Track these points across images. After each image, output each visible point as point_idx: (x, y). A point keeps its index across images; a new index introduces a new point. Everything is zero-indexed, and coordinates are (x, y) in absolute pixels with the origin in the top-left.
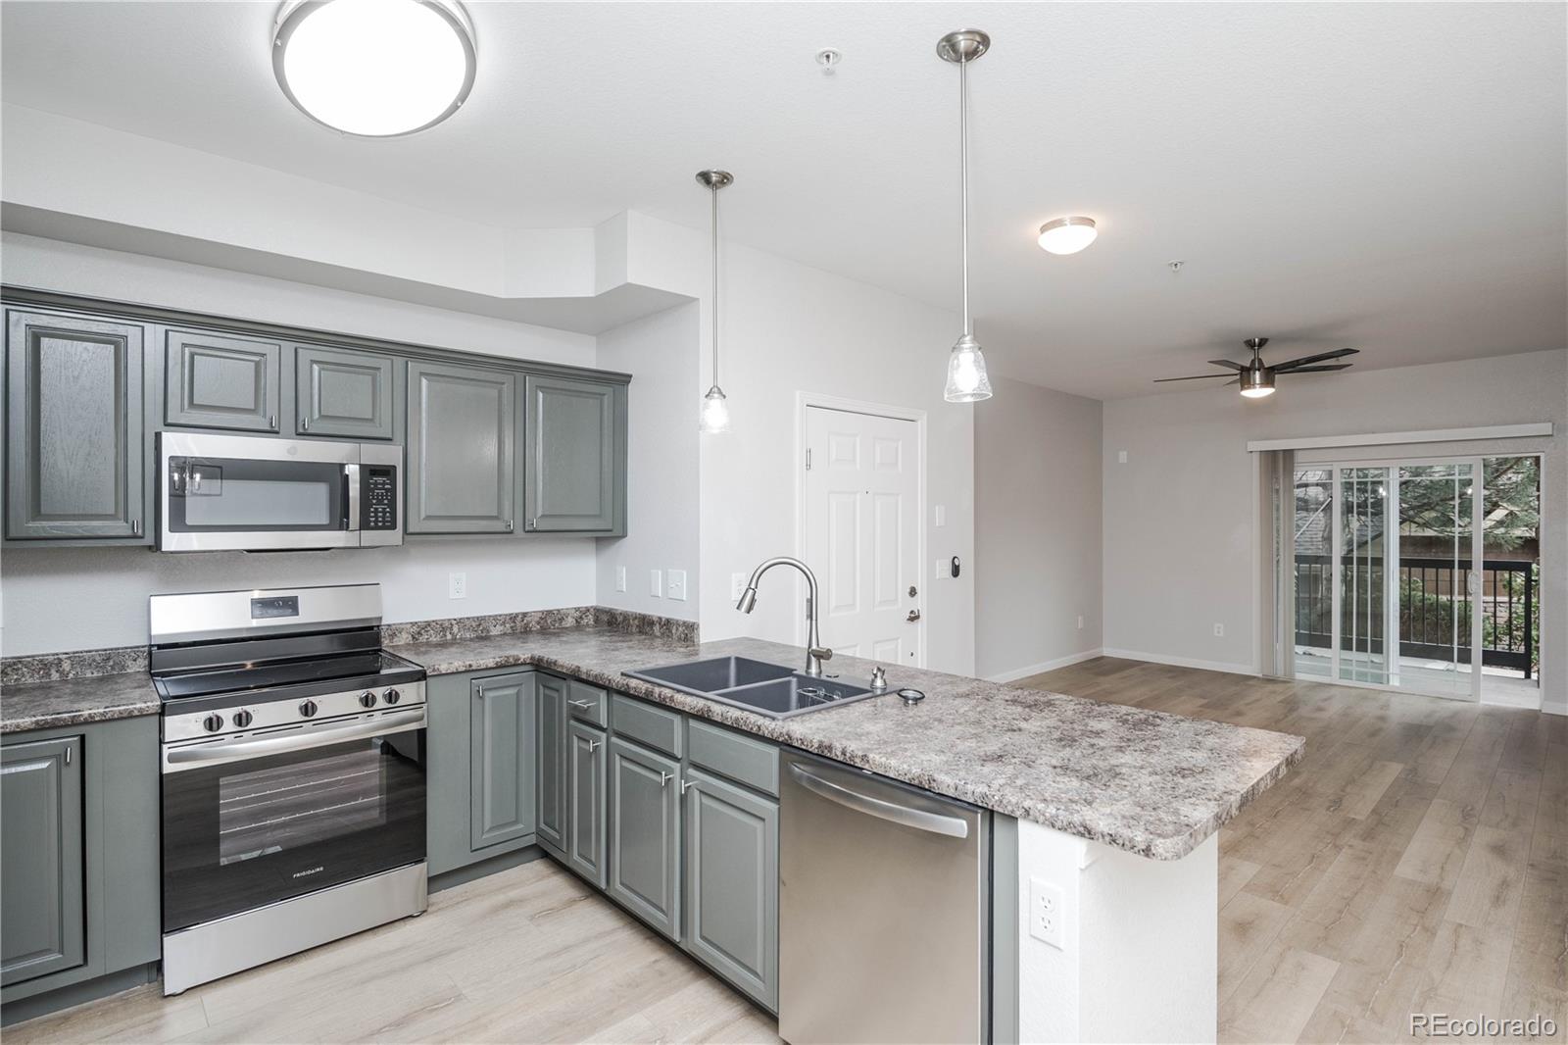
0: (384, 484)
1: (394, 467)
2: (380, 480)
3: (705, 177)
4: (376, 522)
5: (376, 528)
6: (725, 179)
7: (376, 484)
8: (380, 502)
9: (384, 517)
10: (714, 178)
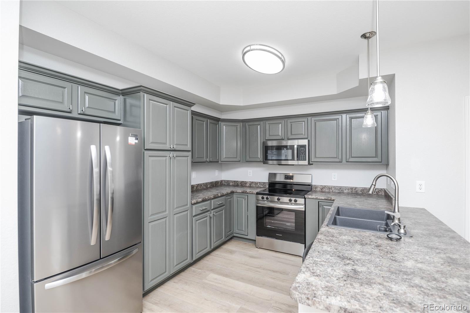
0: (303, 149)
1: (306, 145)
2: (302, 148)
3: (364, 36)
4: (302, 159)
5: (302, 160)
6: (373, 33)
7: (302, 149)
8: (303, 154)
9: (303, 158)
10: (368, 35)
